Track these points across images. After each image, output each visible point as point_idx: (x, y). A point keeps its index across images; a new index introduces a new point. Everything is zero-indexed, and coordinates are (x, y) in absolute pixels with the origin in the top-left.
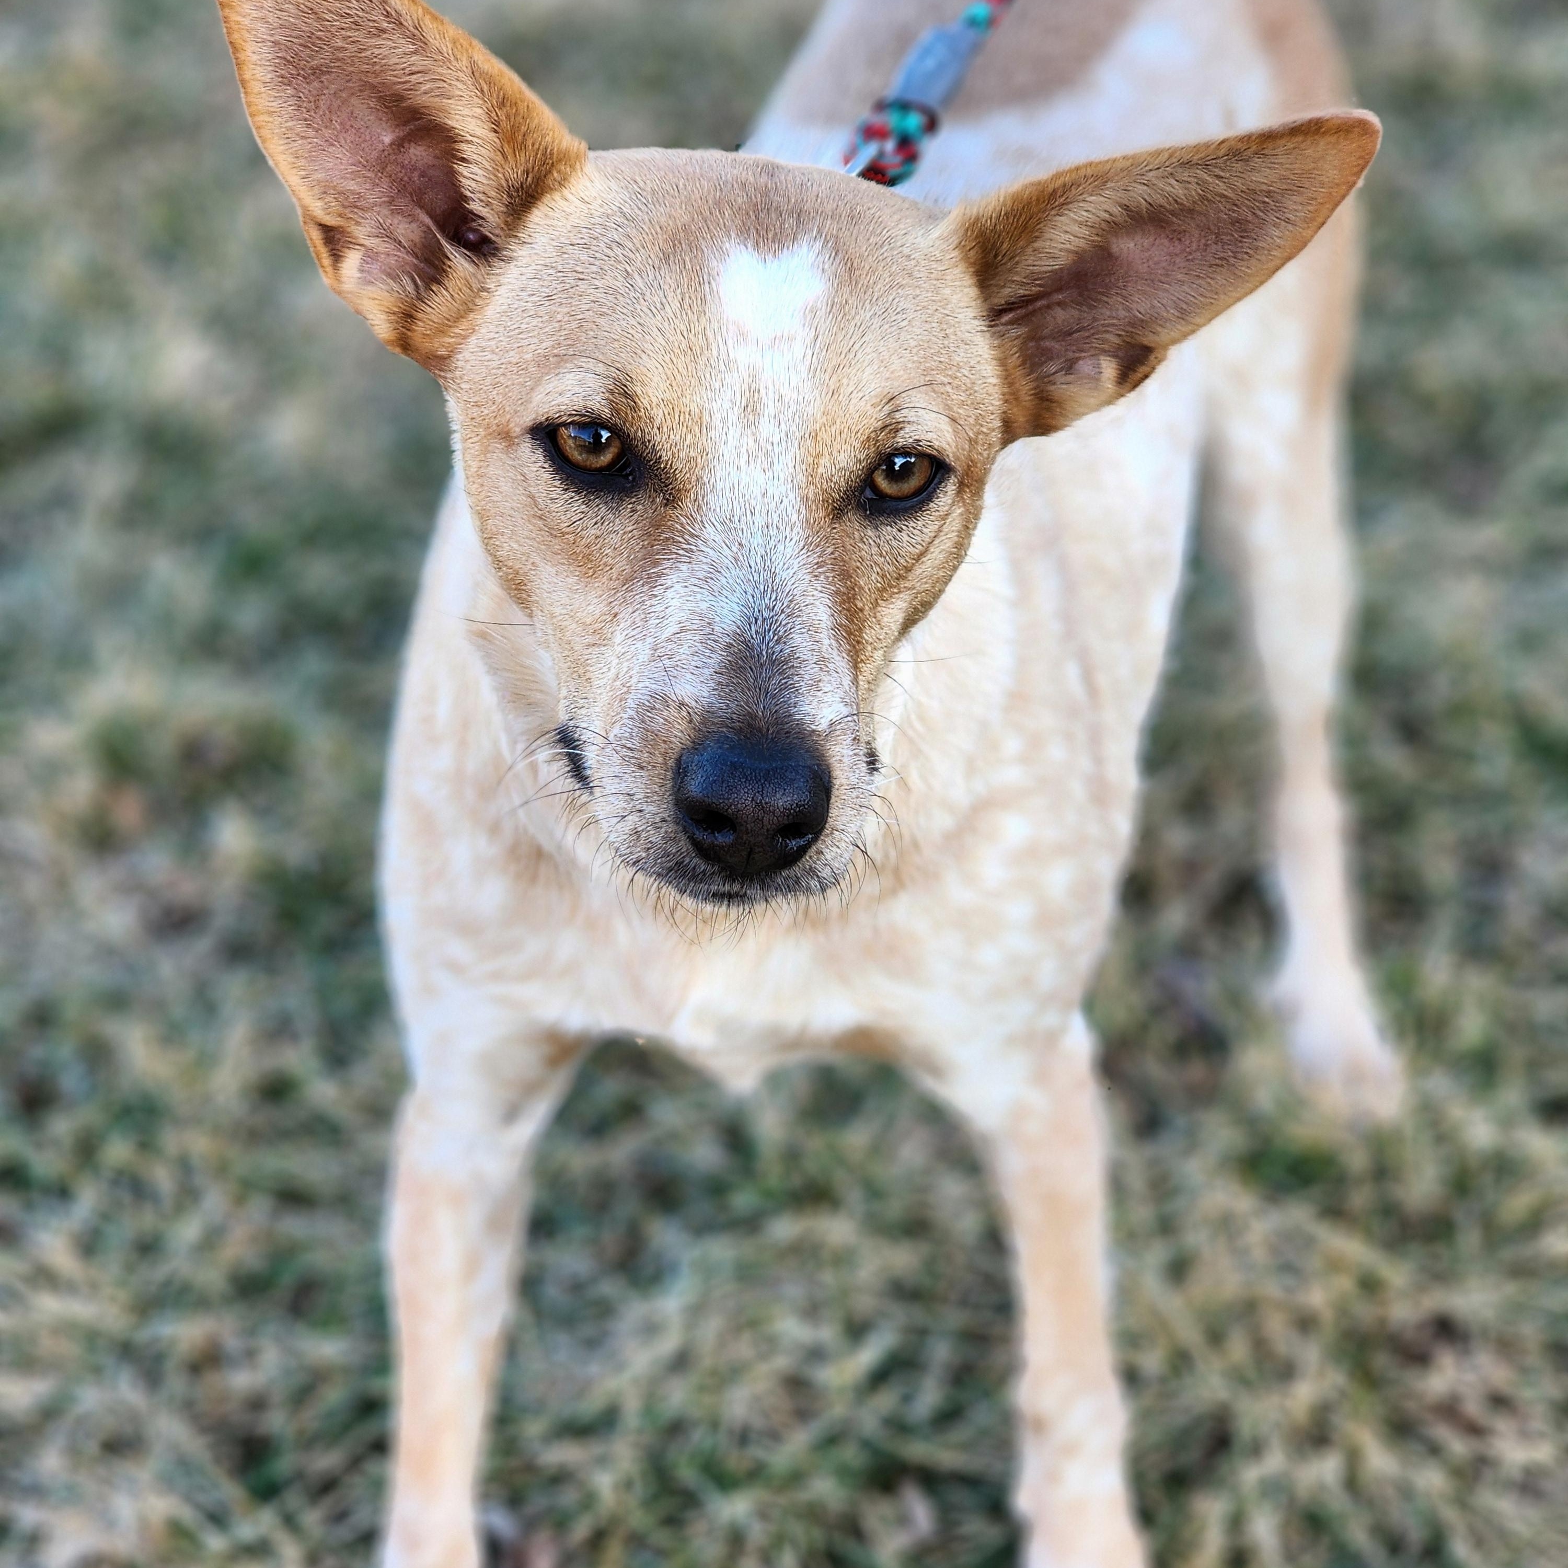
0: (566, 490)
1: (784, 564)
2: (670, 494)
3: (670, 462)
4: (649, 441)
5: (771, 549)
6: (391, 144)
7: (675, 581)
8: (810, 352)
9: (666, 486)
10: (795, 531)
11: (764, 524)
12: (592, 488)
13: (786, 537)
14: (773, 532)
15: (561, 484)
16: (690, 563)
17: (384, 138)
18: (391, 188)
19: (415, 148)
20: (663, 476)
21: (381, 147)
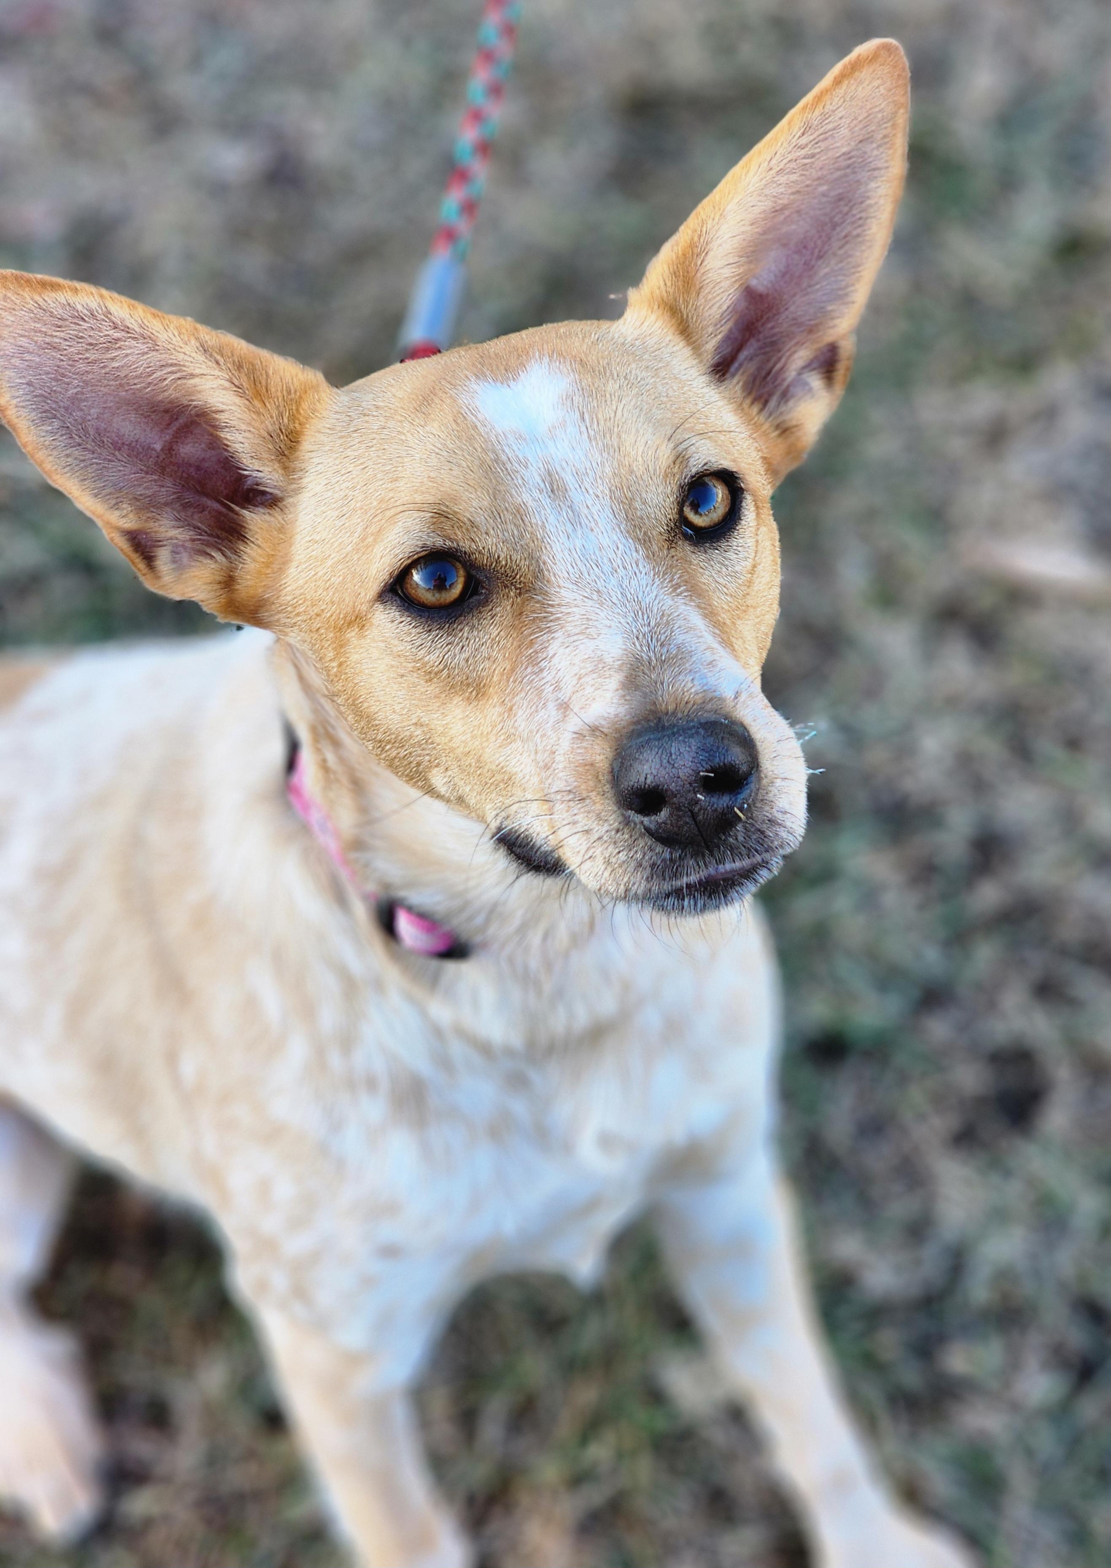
0: (430, 630)
1: (644, 592)
2: (520, 583)
3: (509, 557)
4: (484, 548)
5: (626, 586)
6: (162, 450)
7: (556, 648)
8: (583, 429)
9: (514, 578)
10: (641, 566)
11: (611, 570)
12: (451, 619)
13: (635, 573)
14: (621, 572)
15: (423, 629)
16: (562, 628)
17: (155, 446)
18: (175, 485)
19: (183, 448)
20: (508, 571)
21: (154, 454)
